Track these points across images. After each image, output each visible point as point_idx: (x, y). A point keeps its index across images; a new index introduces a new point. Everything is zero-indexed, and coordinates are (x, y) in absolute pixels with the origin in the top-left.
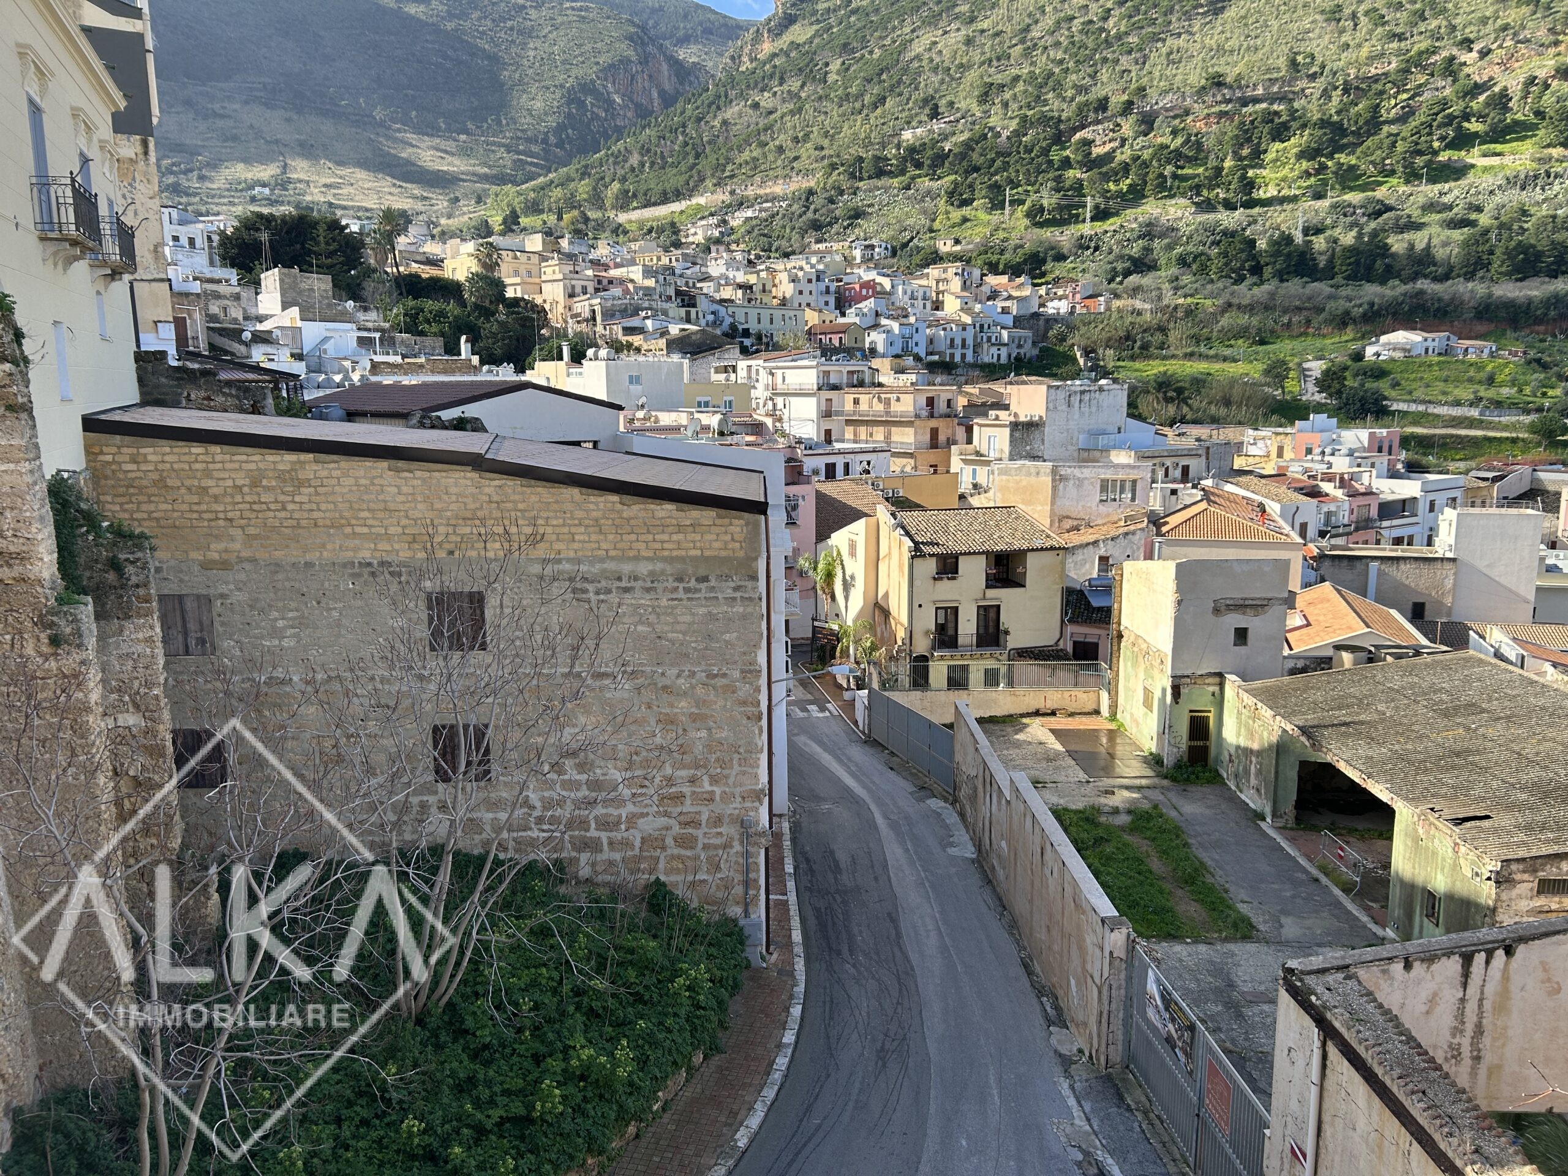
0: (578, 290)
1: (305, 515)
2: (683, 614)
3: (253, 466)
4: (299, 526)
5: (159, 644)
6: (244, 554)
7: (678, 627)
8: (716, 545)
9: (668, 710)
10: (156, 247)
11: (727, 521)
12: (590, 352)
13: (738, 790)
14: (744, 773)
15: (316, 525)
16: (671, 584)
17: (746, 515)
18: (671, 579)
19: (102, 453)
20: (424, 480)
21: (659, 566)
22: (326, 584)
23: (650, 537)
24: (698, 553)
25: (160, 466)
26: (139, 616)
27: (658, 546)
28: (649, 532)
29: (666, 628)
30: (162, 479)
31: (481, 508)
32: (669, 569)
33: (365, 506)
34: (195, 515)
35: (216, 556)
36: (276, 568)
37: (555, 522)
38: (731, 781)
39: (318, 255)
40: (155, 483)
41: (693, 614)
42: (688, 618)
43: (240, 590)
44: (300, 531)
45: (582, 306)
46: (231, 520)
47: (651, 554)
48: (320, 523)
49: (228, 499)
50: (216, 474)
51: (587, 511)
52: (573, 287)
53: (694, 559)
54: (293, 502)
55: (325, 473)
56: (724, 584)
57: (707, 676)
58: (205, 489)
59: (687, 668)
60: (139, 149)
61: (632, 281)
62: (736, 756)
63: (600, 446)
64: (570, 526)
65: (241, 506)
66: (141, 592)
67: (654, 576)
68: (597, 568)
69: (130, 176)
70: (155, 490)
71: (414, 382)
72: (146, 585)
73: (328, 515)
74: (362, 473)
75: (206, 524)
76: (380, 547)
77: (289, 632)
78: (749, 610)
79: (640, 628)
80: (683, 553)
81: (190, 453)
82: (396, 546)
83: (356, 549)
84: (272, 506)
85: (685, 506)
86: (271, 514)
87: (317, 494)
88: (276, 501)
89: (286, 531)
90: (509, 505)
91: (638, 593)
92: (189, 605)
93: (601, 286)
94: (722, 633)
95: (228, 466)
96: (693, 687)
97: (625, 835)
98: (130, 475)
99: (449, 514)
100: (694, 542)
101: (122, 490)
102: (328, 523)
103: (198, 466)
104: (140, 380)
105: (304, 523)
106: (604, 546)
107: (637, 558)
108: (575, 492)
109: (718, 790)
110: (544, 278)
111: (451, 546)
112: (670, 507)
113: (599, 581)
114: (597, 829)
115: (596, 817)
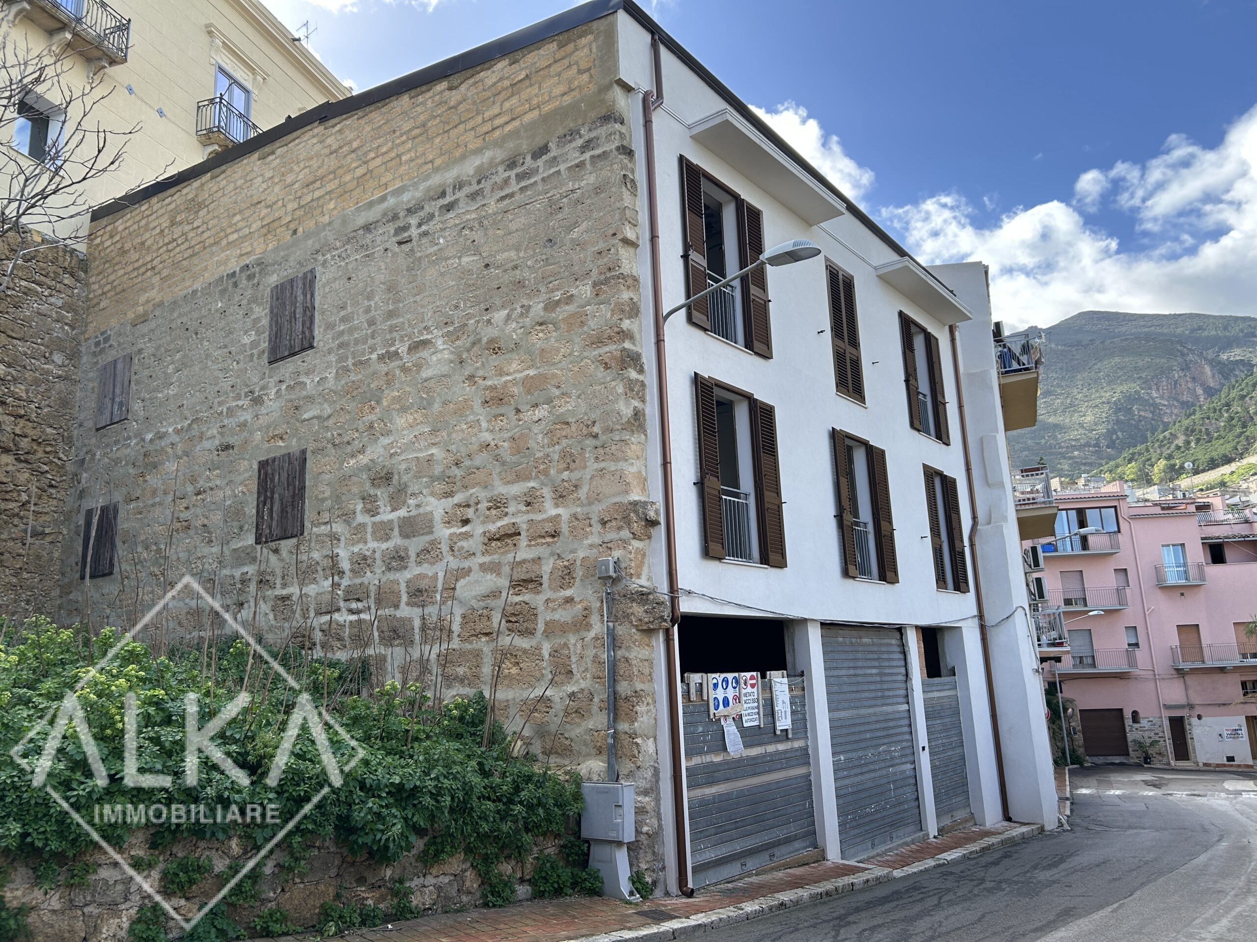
1: (199, 239)
2: (515, 217)
3: (173, 205)
4: (193, 254)
6: (157, 300)
7: (510, 241)
8: (557, 91)
9: (497, 381)
11: (570, 48)
15: (204, 247)
16: (501, 176)
17: (595, 25)
18: (501, 169)
19: (96, 237)
20: (282, 156)
21: (488, 156)
22: (203, 311)
23: (479, 119)
24: (536, 114)
25: (123, 234)
27: (488, 127)
28: (477, 113)
29: (494, 248)
30: (122, 246)
31: (322, 165)
32: (499, 154)
33: (238, 209)
35: (140, 309)
36: (174, 306)
38: (584, 492)
40: (119, 252)
41: (529, 212)
42: (523, 222)
43: (150, 340)
44: (193, 258)
46: (154, 268)
48: (207, 243)
51: (416, 118)
53: (530, 126)
54: (193, 229)
55: (216, 188)
56: (568, 147)
57: (546, 307)
58: (144, 243)
59: (519, 303)
64: (398, 146)
65: (162, 251)
67: (482, 176)
68: (422, 190)
70: (117, 259)
73: (213, 232)
74: (239, 174)
75: (140, 279)
76: (243, 249)
77: (175, 377)
78: (604, 174)
79: (464, 259)
80: (518, 124)
81: (142, 211)
82: (256, 244)
83: (226, 262)
84: (180, 241)
85: (518, 56)
86: (178, 249)
87: (208, 212)
88: (183, 234)
89: (185, 263)
90: (346, 149)
92: (119, 368)
94: (568, 230)
95: (159, 213)
96: (527, 333)
97: (442, 611)
99: (297, 185)
100: (530, 101)
102: (212, 240)
103: (143, 223)
105: (197, 249)
106: (430, 156)
107: (463, 157)
108: (405, 100)
109: (565, 513)
111: (295, 224)
112: (501, 66)
113: (423, 208)
114: (408, 604)
115: (408, 582)
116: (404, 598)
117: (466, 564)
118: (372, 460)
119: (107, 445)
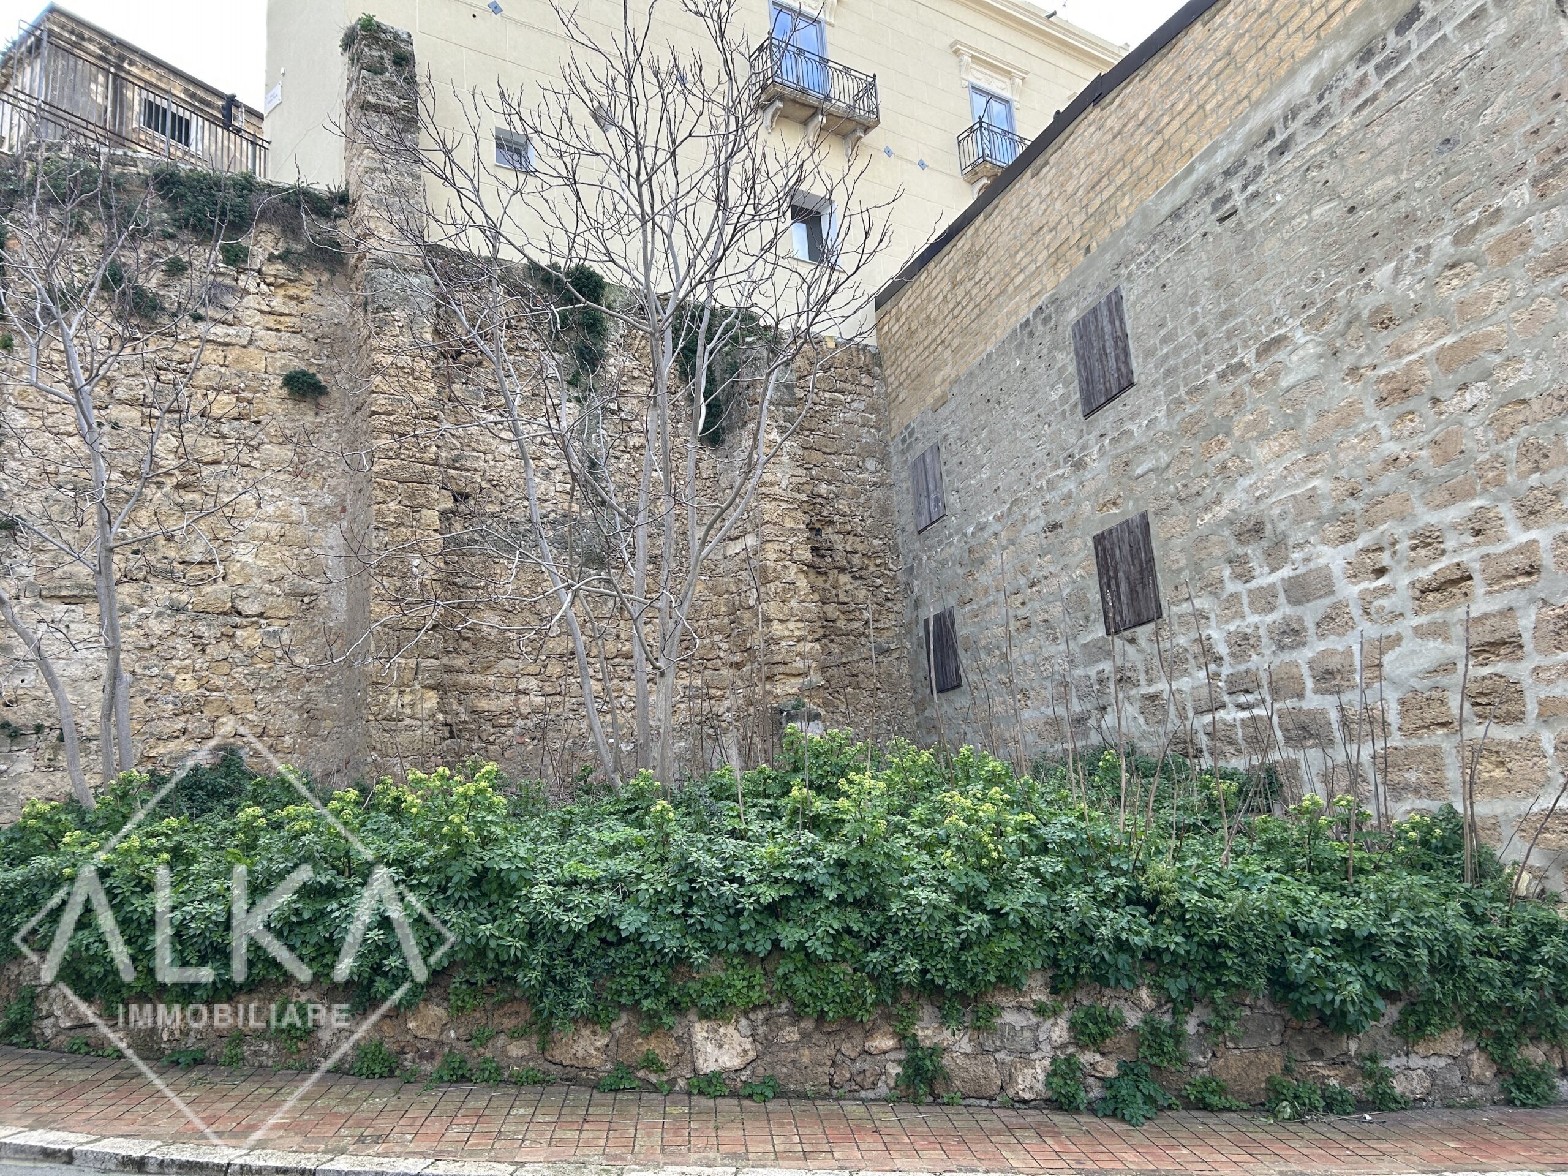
1: (983, 294)
2: (1385, 127)
3: (951, 265)
4: (980, 313)
6: (953, 376)
7: (1382, 163)
9: (1393, 367)
15: (990, 301)
16: (1352, 77)
18: (1351, 68)
19: (883, 325)
20: (1058, 163)
21: (1328, 58)
22: (1002, 374)
27: (1320, 18)
29: (1360, 181)
30: (910, 327)
31: (1106, 156)
32: (1344, 48)
33: (1019, 245)
34: (927, 353)
35: (938, 392)
36: (971, 376)
40: (907, 334)
43: (953, 423)
44: (982, 318)
46: (944, 341)
47: (1312, 44)
48: (993, 295)
49: (941, 317)
51: (1215, 48)
54: (975, 285)
55: (992, 229)
58: (930, 317)
59: (1413, 246)
64: (1198, 94)
65: (948, 319)
67: (1322, 86)
68: (1240, 140)
70: (907, 343)
73: (997, 280)
74: (1014, 203)
75: (932, 357)
76: (1034, 290)
77: (985, 458)
79: (1316, 212)
82: (1045, 280)
83: (1017, 310)
84: (964, 302)
86: (964, 312)
87: (988, 259)
89: (974, 326)
90: (1131, 125)
91: (1301, 141)
92: (929, 461)
94: (1475, 116)
95: (939, 278)
96: (1432, 286)
97: (1367, 697)
99: (1081, 192)
101: (893, 357)
102: (998, 290)
103: (925, 294)
105: (983, 305)
106: (1244, 90)
107: (1291, 72)
109: (1544, 537)
111: (1087, 240)
113: (1245, 163)
114: (1316, 691)
115: (1311, 663)
116: (1310, 684)
117: (1392, 630)
118: (1231, 511)
119: (930, 548)
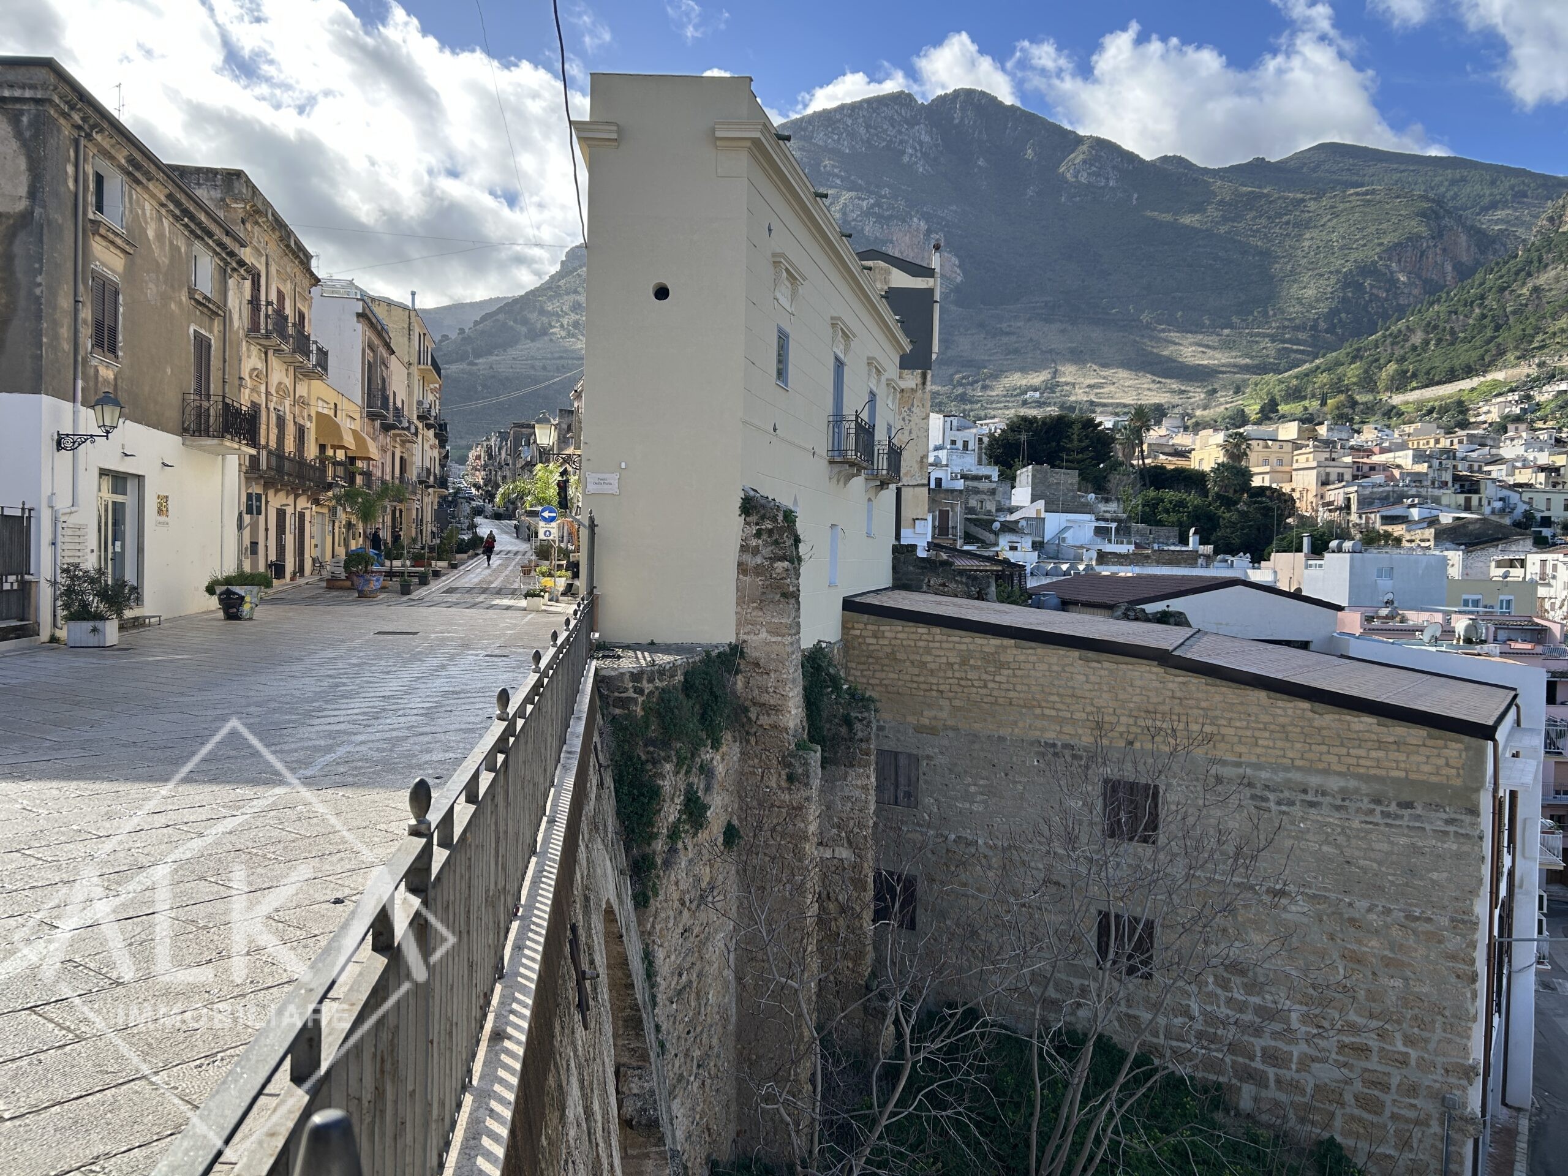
0: (1333, 477)
1: (1003, 694)
2: (1379, 841)
3: (964, 647)
4: (996, 703)
5: (873, 792)
6: (949, 723)
7: (1372, 855)
8: (1426, 768)
9: (1355, 947)
10: (922, 458)
11: (1440, 743)
12: (1334, 544)
13: (1440, 1060)
14: (1449, 1042)
15: (1011, 704)
16: (1365, 804)
17: (1467, 739)
18: (1366, 800)
19: (853, 628)
20: (1110, 671)
21: (1352, 784)
22: (1015, 759)
23: (1344, 751)
24: (1402, 774)
25: (893, 642)
26: (860, 766)
27: (1354, 761)
28: (1342, 745)
29: (1357, 853)
30: (893, 653)
31: (1163, 703)
32: (1364, 787)
33: (1055, 691)
34: (915, 685)
35: (927, 722)
36: (974, 737)
37: (1238, 724)
38: (1431, 1046)
39: (1069, 451)
40: (888, 655)
41: (1392, 843)
42: (1385, 847)
43: (942, 753)
44: (997, 707)
45: (1336, 495)
46: (942, 692)
47: (1344, 769)
48: (1015, 702)
49: (941, 674)
50: (934, 652)
51: (1274, 716)
52: (1328, 474)
53: (1396, 781)
54: (994, 681)
55: (1022, 658)
56: (1433, 814)
57: (1407, 917)
58: (925, 663)
59: (1381, 903)
60: (919, 380)
61: (1399, 467)
62: (1439, 1017)
63: (1312, 647)
64: (1254, 729)
65: (951, 681)
66: (864, 746)
67: (1345, 794)
68: (1280, 777)
69: (910, 402)
70: (886, 661)
71: (1129, 574)
72: (868, 740)
73: (1022, 695)
74: (1054, 660)
75: (922, 693)
76: (1066, 729)
77: (979, 798)
78: (1466, 848)
79: (1325, 848)
80: (1383, 773)
81: (916, 632)
82: (1080, 731)
83: (1043, 730)
84: (976, 683)
85: (1389, 721)
86: (974, 690)
87: (1015, 676)
88: (980, 679)
89: (986, 706)
90: (1192, 702)
91: (1325, 810)
92: (902, 761)
93: (1360, 473)
94: (1429, 871)
95: (944, 645)
96: (1387, 926)
97: (1296, 1076)
98: (871, 648)
99: (1132, 705)
100: (1397, 762)
101: (863, 659)
102: (1021, 703)
103: (921, 644)
104: (894, 568)
105: (1001, 701)
106: (1290, 754)
107: (1327, 772)
108: (1262, 695)
109: (1413, 1054)
110: (1295, 466)
111: (1131, 737)
112: (1369, 720)
113: (1282, 791)
114: (1263, 1062)
115: (1263, 1047)
116: (1259, 1056)
117: (1321, 1055)
